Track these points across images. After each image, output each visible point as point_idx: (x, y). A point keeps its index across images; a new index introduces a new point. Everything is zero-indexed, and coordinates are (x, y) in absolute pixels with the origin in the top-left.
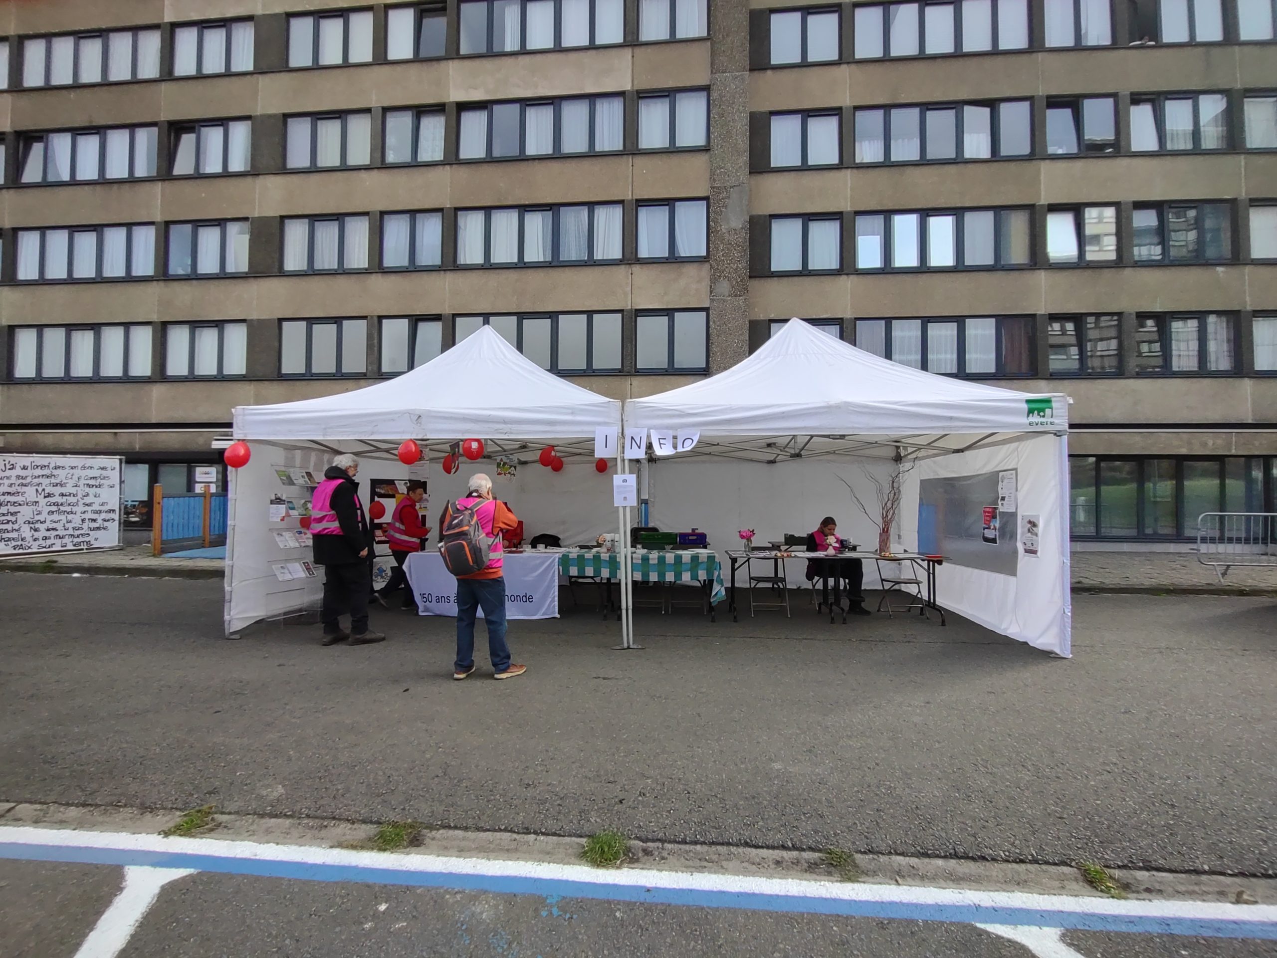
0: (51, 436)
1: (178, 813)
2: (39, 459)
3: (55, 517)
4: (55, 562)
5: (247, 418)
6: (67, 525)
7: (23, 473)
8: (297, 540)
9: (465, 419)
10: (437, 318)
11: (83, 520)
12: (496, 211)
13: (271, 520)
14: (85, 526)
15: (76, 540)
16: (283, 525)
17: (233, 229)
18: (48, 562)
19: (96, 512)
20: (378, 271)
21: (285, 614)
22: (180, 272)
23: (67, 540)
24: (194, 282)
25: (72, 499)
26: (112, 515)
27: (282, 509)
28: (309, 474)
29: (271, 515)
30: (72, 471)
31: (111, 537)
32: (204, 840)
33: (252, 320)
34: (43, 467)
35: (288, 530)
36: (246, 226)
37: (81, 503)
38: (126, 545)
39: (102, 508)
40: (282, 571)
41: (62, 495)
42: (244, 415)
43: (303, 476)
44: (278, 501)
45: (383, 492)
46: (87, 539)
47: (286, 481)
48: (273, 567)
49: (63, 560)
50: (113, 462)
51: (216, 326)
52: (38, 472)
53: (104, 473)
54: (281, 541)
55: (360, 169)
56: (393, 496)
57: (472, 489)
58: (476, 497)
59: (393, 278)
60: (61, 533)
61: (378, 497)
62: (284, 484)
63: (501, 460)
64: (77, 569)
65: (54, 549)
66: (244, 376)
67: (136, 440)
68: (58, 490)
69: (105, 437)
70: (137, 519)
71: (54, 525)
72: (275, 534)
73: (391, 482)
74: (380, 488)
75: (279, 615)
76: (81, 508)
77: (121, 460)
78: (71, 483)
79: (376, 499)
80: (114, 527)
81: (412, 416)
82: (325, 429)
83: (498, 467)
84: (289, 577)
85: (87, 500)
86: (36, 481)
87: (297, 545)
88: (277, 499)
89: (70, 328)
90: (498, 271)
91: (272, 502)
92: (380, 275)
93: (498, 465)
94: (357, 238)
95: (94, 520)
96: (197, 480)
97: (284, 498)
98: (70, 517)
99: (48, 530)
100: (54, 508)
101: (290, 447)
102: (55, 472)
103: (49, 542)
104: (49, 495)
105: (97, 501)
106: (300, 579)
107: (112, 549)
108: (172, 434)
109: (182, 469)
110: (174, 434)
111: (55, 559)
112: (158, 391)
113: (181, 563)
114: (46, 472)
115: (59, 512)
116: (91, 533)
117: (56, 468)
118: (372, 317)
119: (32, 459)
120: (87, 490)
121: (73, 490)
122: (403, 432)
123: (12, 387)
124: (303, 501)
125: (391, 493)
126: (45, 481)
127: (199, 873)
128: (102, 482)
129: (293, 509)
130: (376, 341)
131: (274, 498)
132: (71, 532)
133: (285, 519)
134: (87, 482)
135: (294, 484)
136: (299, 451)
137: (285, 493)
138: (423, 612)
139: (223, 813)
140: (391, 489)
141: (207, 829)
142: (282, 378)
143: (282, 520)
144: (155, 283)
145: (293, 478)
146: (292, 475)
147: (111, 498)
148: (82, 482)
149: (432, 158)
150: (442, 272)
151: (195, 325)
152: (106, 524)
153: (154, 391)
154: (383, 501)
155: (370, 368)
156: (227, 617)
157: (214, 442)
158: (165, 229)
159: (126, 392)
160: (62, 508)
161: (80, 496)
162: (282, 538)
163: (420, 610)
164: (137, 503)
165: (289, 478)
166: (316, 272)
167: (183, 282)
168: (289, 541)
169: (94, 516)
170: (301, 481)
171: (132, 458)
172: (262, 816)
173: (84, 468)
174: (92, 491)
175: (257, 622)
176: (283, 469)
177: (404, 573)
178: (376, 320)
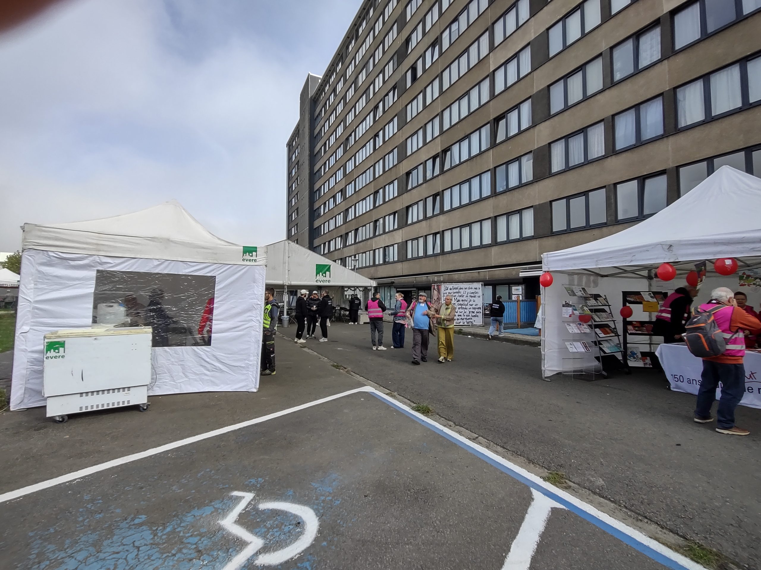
0: (456, 275)
1: (546, 470)
2: (455, 285)
3: (461, 310)
4: (462, 330)
5: (549, 259)
6: (465, 314)
7: (450, 291)
8: (579, 329)
9: (716, 243)
10: (662, 172)
11: (470, 312)
12: (714, 74)
13: (563, 316)
14: (470, 315)
15: (468, 321)
16: (571, 319)
17: (524, 160)
18: (460, 330)
19: (474, 308)
20: (612, 154)
21: (574, 371)
22: (501, 190)
23: (465, 321)
24: (508, 193)
25: (466, 303)
26: (479, 310)
27: (570, 310)
28: (583, 289)
29: (563, 313)
30: (465, 290)
31: (479, 320)
32: (564, 492)
33: (536, 205)
34: (456, 288)
35: (573, 322)
36: (531, 156)
37: (468, 304)
38: (485, 325)
39: (476, 307)
40: (571, 346)
41: (462, 301)
42: (548, 258)
43: (580, 291)
44: (567, 305)
45: (632, 300)
46: (471, 321)
47: (572, 294)
48: (566, 343)
49: (465, 330)
50: (479, 285)
51: (519, 213)
52: (455, 291)
53: (476, 291)
54: (570, 329)
55: (597, 94)
56: (640, 303)
57: (713, 298)
58: (715, 303)
59: (624, 155)
60: (463, 317)
61: (629, 304)
62: (570, 295)
63: (744, 273)
64: (470, 334)
65: (461, 324)
66: (533, 236)
67: (486, 274)
68: (461, 299)
69: (474, 274)
70: (488, 312)
71: (460, 314)
72: (566, 324)
73: (638, 293)
74: (630, 297)
75: (570, 372)
76: (468, 307)
77: (482, 284)
78: (465, 295)
79: (628, 304)
80: (480, 315)
81: (664, 246)
82: (597, 261)
83: (740, 279)
84: (575, 350)
85: (471, 303)
86: (454, 294)
87: (579, 332)
88: (566, 304)
89: (461, 227)
90: (720, 121)
91: (563, 306)
92: (613, 157)
93: (741, 278)
94: (596, 139)
95: (473, 312)
96: (513, 293)
97: (570, 304)
98: (465, 310)
99: (458, 316)
100: (460, 306)
101: (571, 273)
102: (460, 291)
103: (459, 321)
104: (458, 301)
105: (474, 303)
106: (581, 353)
107: (480, 326)
108: (501, 271)
109: (506, 288)
110: (503, 270)
111: (462, 328)
112: (494, 250)
113: (510, 336)
114: (457, 291)
115: (462, 308)
116: (473, 318)
117: (460, 289)
118: (609, 185)
119: (453, 285)
120: (471, 298)
121: (466, 299)
122: (657, 258)
123: (444, 255)
124: (581, 305)
125: (638, 300)
126: (457, 295)
127: (568, 510)
128: (476, 295)
129: (576, 310)
130: (613, 201)
131: (565, 304)
132: (466, 317)
133: (572, 315)
134: (470, 295)
135: (575, 295)
136: (576, 276)
137: (572, 300)
138: (674, 388)
139: (571, 481)
140: (638, 298)
141: (564, 486)
142: (553, 234)
143: (570, 316)
144: (491, 198)
145: (575, 292)
146: (574, 290)
147: (479, 302)
148: (469, 295)
149: (651, 61)
150: (665, 139)
151: (508, 214)
152: (478, 314)
153: (493, 250)
154: (632, 306)
155: (609, 219)
156: (543, 368)
157: (520, 273)
158: (494, 171)
159: (481, 252)
160: (463, 307)
161: (468, 301)
162: (570, 327)
163: (671, 387)
164: (488, 305)
165: (573, 291)
166: (571, 168)
167: (503, 195)
168: (573, 329)
169: (473, 310)
170: (580, 294)
171: (486, 284)
172: (595, 493)
173: (469, 288)
174: (472, 299)
175: (557, 374)
176: (568, 286)
177: (657, 357)
178: (612, 186)
